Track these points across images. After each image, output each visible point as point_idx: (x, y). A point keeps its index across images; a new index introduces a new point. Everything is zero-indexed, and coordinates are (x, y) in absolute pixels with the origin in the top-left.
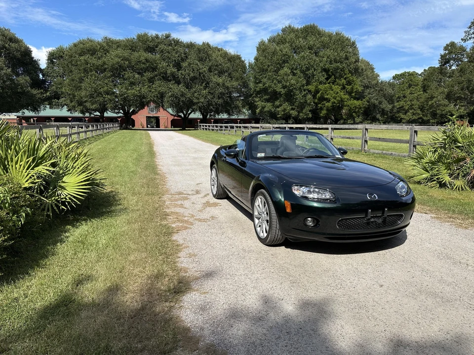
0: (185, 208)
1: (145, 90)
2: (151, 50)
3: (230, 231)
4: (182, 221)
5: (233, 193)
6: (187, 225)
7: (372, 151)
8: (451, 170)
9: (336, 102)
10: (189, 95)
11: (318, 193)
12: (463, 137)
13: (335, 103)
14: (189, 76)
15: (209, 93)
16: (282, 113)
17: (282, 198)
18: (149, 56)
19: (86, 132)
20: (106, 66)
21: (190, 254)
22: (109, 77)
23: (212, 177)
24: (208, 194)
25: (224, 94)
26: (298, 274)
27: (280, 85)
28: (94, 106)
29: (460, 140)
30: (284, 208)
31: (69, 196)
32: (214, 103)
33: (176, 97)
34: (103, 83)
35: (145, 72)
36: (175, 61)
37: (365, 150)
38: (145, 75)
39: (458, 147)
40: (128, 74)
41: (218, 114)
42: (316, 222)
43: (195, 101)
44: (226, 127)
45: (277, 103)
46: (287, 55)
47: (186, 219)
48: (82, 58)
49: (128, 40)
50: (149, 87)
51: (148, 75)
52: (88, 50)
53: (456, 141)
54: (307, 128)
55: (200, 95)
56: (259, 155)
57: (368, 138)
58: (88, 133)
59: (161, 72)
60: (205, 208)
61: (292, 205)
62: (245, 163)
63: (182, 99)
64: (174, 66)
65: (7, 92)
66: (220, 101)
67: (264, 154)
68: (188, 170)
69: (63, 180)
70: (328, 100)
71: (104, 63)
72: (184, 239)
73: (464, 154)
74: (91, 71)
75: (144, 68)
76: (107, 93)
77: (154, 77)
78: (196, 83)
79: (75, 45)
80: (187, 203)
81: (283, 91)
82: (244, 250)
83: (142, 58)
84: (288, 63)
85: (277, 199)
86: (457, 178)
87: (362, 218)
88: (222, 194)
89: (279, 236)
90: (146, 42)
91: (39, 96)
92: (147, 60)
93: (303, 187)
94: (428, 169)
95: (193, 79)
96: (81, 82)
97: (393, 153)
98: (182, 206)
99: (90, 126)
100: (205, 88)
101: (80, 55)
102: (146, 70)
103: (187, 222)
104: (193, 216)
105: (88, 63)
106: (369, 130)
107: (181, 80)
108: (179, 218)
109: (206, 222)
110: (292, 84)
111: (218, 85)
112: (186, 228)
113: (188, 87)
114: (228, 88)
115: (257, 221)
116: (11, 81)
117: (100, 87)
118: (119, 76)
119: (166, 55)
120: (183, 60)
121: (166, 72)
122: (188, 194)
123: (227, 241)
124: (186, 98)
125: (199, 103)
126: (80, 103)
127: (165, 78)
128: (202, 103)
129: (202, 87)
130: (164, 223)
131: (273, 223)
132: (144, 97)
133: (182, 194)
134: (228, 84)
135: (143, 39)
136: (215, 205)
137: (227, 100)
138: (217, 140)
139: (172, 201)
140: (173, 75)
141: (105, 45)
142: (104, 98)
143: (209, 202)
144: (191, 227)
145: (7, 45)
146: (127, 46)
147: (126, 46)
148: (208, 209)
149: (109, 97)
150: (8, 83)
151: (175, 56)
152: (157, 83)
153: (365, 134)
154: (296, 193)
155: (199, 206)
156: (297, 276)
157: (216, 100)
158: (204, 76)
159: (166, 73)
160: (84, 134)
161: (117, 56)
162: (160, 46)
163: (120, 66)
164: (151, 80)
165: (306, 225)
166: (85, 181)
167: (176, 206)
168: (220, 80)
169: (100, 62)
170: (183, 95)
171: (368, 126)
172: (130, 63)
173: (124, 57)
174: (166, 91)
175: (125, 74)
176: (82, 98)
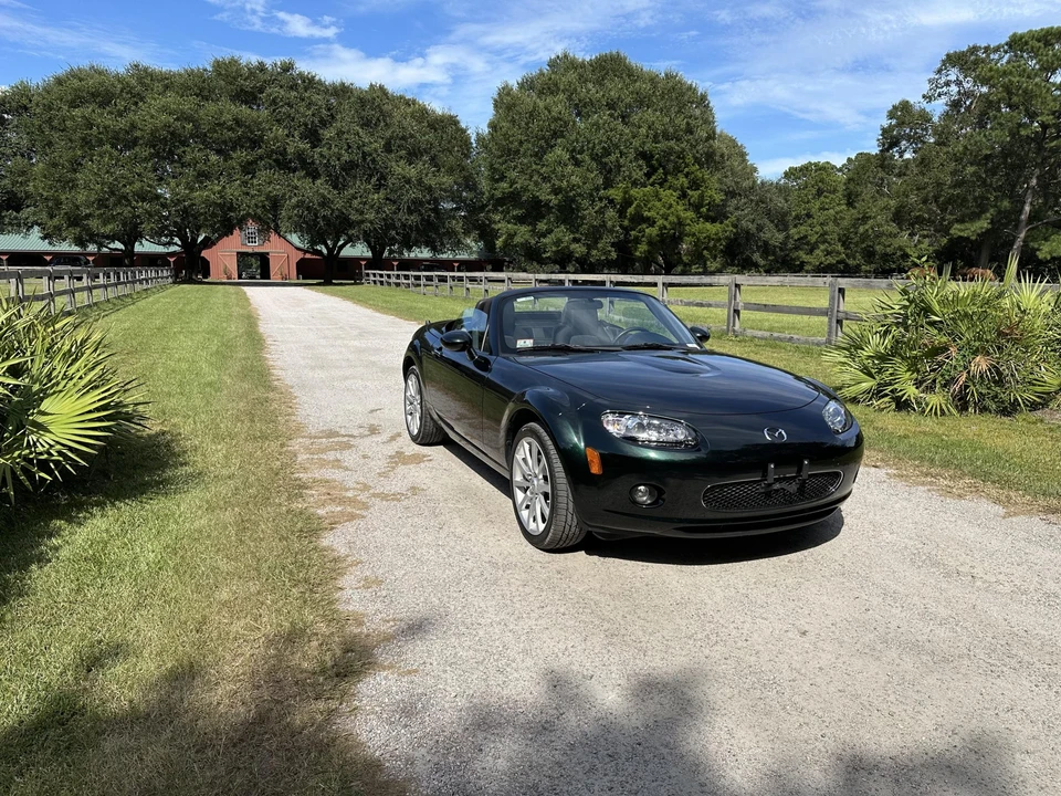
0: (347, 469)
1: (233, 191)
2: (248, 97)
3: (458, 520)
4: (342, 501)
5: (459, 431)
6: (353, 509)
7: (749, 332)
8: (918, 372)
9: (668, 226)
10: (339, 204)
11: (658, 428)
12: (943, 302)
13: (665, 228)
14: (339, 159)
15: (387, 199)
16: (554, 249)
17: (579, 440)
18: (244, 111)
19: (90, 289)
20: (138, 134)
21: (366, 579)
22: (146, 160)
23: (408, 394)
24: (399, 435)
25: (421, 203)
26: (621, 613)
27: (546, 186)
28: (110, 227)
29: (937, 308)
30: (585, 465)
31: (58, 447)
32: (398, 224)
33: (308, 208)
34: (131, 172)
35: (234, 149)
36: (306, 125)
37: (734, 331)
39: (932, 324)
40: (193, 152)
41: (409, 249)
42: (657, 492)
43: (354, 217)
44: (429, 279)
45: (542, 226)
46: (561, 120)
47: (350, 494)
48: (76, 112)
49: (191, 74)
50: (245, 183)
51: (241, 155)
52: (93, 94)
53: (927, 310)
54: (611, 282)
55: (365, 203)
56: (521, 344)
57: (741, 304)
58: (95, 292)
59: (272, 151)
60: (393, 468)
61: (602, 456)
62: (487, 362)
63: (323, 212)
64: (303, 137)
66: (414, 219)
67: (532, 341)
68: (347, 378)
69: (42, 407)
70: (651, 222)
71: (133, 126)
72: (350, 544)
73: (944, 339)
74: (101, 143)
75: (230, 139)
76: (142, 197)
77: (254, 162)
78: (355, 177)
79: (59, 81)
80: (349, 458)
81: (554, 200)
82: (494, 565)
83: (227, 117)
84: (564, 137)
85: (568, 443)
86: (931, 389)
87: (755, 482)
88: (433, 435)
89: (573, 529)
90: (234, 78)
92: (238, 122)
93: (627, 417)
94: (873, 371)
95: (350, 167)
96: (75, 171)
97: (795, 337)
98: (337, 464)
99: (101, 275)
100: (378, 188)
101: (73, 105)
102: (237, 144)
103: (352, 501)
104: (366, 487)
105: (92, 125)
106: (742, 287)
107: (321, 170)
108: (333, 493)
109: (399, 500)
110: (574, 186)
111: (408, 181)
112: (352, 517)
113: (336, 184)
114: (430, 189)
115: (520, 495)
117: (124, 181)
118: (170, 156)
119: (283, 110)
120: (324, 123)
121: (285, 149)
122: (349, 436)
123: (452, 544)
124: (333, 210)
125: (362, 222)
126: (74, 221)
127: (282, 163)
128: (371, 223)
129: (370, 186)
130: (298, 505)
131: (560, 499)
132: (231, 208)
133: (336, 434)
134: (430, 181)
135: (227, 71)
136: (417, 459)
137: (429, 216)
138: (409, 309)
139: (313, 454)
140: (300, 156)
141: (134, 82)
142: (134, 208)
143: (402, 453)
144: (365, 514)
146: (188, 88)
147: (186, 87)
148: (401, 469)
149: (146, 206)
151: (305, 114)
152: (263, 175)
153: (735, 296)
154: (610, 428)
155: (379, 464)
156: (619, 618)
157: (402, 216)
158: (373, 161)
159: (284, 153)
160: (85, 293)
161: (164, 109)
162: (268, 90)
163: (172, 134)
164: (249, 168)
165: (635, 502)
166: (98, 410)
167: (323, 464)
168: (412, 172)
169: (122, 123)
170: (325, 203)
171: (740, 279)
172: (197, 127)
173: (183, 113)
174: (285, 194)
175: (184, 152)
176: (77, 207)
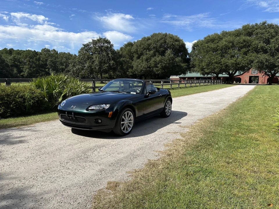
2: (250, 34)
10: (272, 60)
14: (275, 47)
18: (248, 38)
20: (218, 48)
33: (261, 63)
34: (215, 57)
35: (242, 48)
38: (242, 50)
48: (206, 45)
49: (235, 30)
50: (243, 57)
51: (244, 50)
52: (211, 40)
59: (254, 48)
64: (264, 42)
65: (170, 66)
71: (218, 46)
74: (210, 51)
75: (241, 46)
76: (216, 63)
77: (248, 51)
79: (205, 38)
83: (241, 40)
90: (247, 29)
91: (184, 67)
92: (244, 41)
101: (207, 43)
102: (244, 46)
105: (209, 47)
113: (273, 55)
116: (173, 60)
117: (213, 60)
118: (226, 53)
119: (259, 35)
120: (273, 37)
121: (257, 46)
124: (269, 63)
126: (202, 69)
127: (257, 51)
132: (238, 64)
135: (245, 28)
140: (262, 48)
141: (221, 35)
142: (214, 66)
145: (174, 44)
146: (235, 34)
147: (233, 34)
149: (217, 65)
150: (171, 62)
151: (267, 35)
152: (249, 54)
159: (257, 48)
161: (225, 41)
162: (256, 31)
163: (226, 47)
164: (245, 53)
169: (215, 46)
170: (267, 61)
172: (233, 44)
173: (230, 41)
174: (254, 59)
175: (228, 51)
176: (203, 66)
